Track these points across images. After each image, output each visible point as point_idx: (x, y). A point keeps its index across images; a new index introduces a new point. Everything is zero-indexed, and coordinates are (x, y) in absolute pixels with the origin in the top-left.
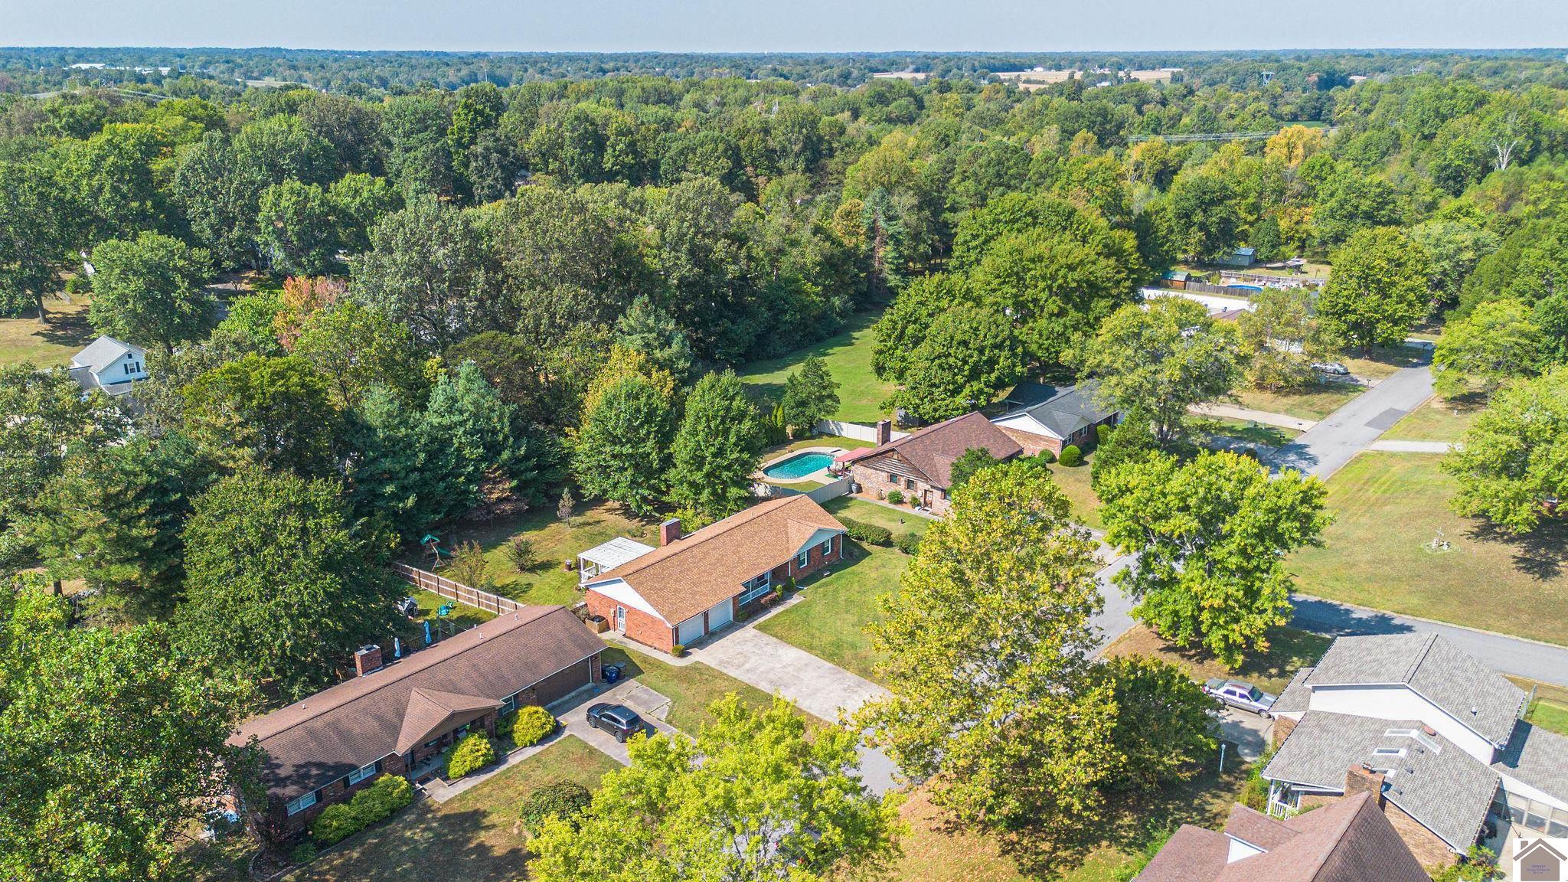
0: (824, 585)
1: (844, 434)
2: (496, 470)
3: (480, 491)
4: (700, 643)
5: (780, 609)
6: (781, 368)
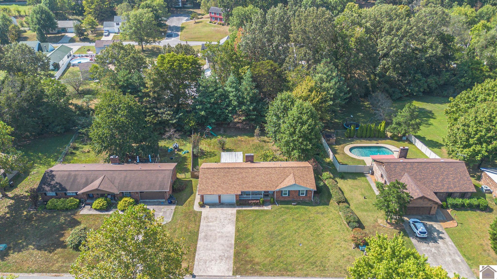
0: (285, 208)
1: (416, 144)
2: (241, 111)
3: (232, 117)
4: (213, 205)
5: (257, 208)
6: (441, 103)
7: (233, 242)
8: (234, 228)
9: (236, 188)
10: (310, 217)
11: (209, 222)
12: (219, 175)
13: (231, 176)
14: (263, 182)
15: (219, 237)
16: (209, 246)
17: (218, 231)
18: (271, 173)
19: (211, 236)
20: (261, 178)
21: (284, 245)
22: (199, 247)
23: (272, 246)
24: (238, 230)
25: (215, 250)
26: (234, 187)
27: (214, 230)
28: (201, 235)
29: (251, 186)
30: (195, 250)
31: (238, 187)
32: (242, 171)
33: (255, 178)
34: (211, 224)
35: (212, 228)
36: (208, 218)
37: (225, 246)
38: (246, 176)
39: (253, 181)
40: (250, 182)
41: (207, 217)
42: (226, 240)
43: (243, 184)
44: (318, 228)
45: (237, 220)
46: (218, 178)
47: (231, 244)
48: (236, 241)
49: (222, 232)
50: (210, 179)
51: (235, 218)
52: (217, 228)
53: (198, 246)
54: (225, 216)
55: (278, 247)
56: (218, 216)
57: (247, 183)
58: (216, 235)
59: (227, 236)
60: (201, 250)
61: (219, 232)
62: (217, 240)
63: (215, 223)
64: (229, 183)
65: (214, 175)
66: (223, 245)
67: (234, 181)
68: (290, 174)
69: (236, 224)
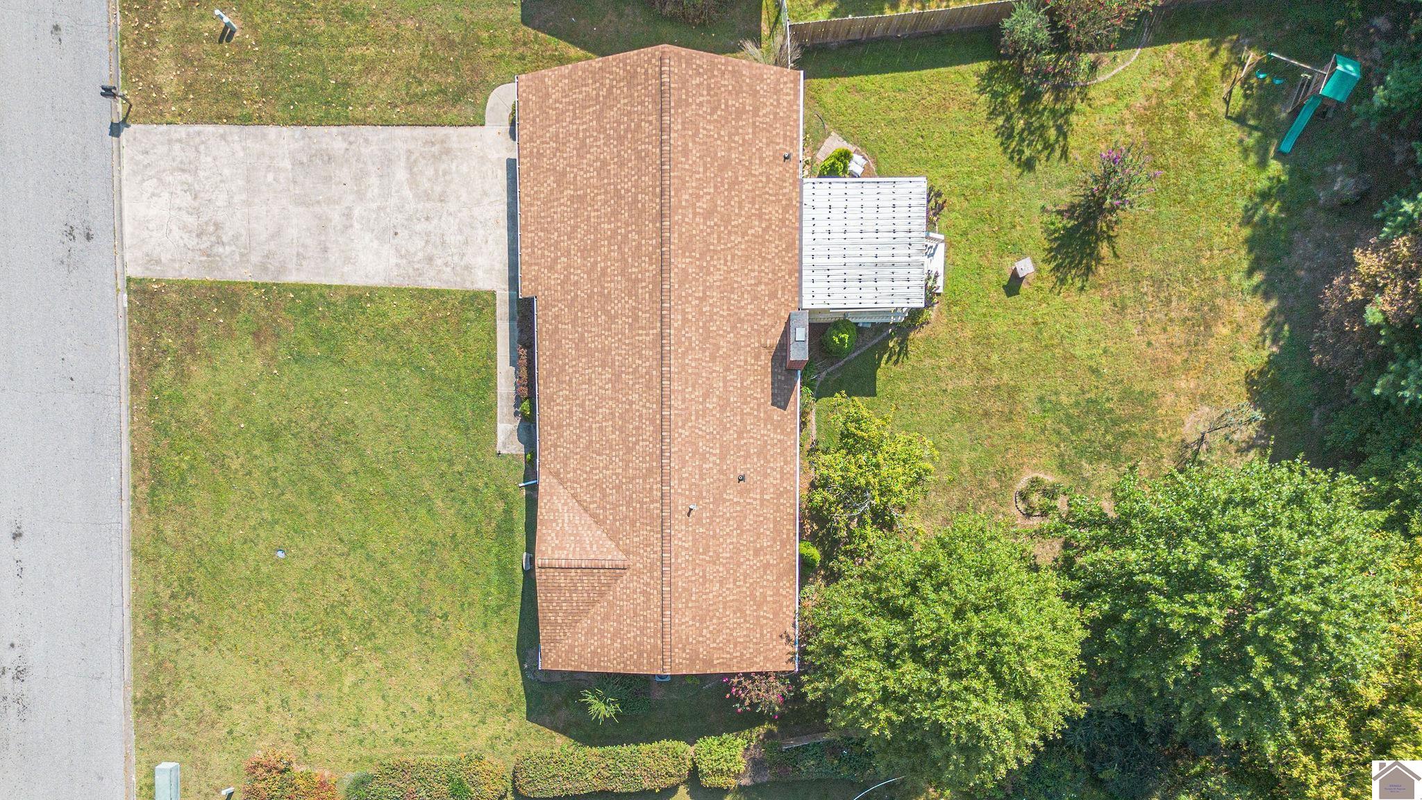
7: (292, 278)
8: (378, 281)
9: (551, 268)
10: (445, 617)
11: (410, 167)
12: (622, 165)
13: (615, 232)
14: (582, 405)
15: (318, 217)
16: (270, 177)
17: (357, 212)
18: (629, 451)
19: (328, 179)
20: (602, 398)
21: (275, 485)
22: (264, 136)
23: (272, 436)
24: (359, 298)
25: (248, 204)
26: (555, 260)
27: (361, 195)
28: (331, 138)
29: (559, 347)
30: (245, 120)
31: (555, 278)
32: (643, 292)
33: (603, 366)
34: (401, 174)
35: (374, 180)
36: (436, 158)
37: (272, 246)
38: (612, 318)
39: (590, 354)
40: (582, 339)
41: (447, 152)
42: (304, 246)
43: (570, 307)
44: (380, 642)
45: (421, 295)
46: (604, 163)
47: (282, 269)
48: (298, 289)
49: (347, 227)
50: (599, 119)
51: (435, 285)
52: (374, 206)
53: (272, 131)
54: (452, 239)
55: (268, 462)
56: (452, 206)
57: (574, 322)
58: (330, 201)
59: (325, 250)
60: (249, 143)
61: (348, 215)
62: (302, 209)
63: (407, 193)
64: (575, 228)
65: (621, 139)
66: (277, 234)
67: (584, 252)
68: (627, 553)
69: (398, 291)
